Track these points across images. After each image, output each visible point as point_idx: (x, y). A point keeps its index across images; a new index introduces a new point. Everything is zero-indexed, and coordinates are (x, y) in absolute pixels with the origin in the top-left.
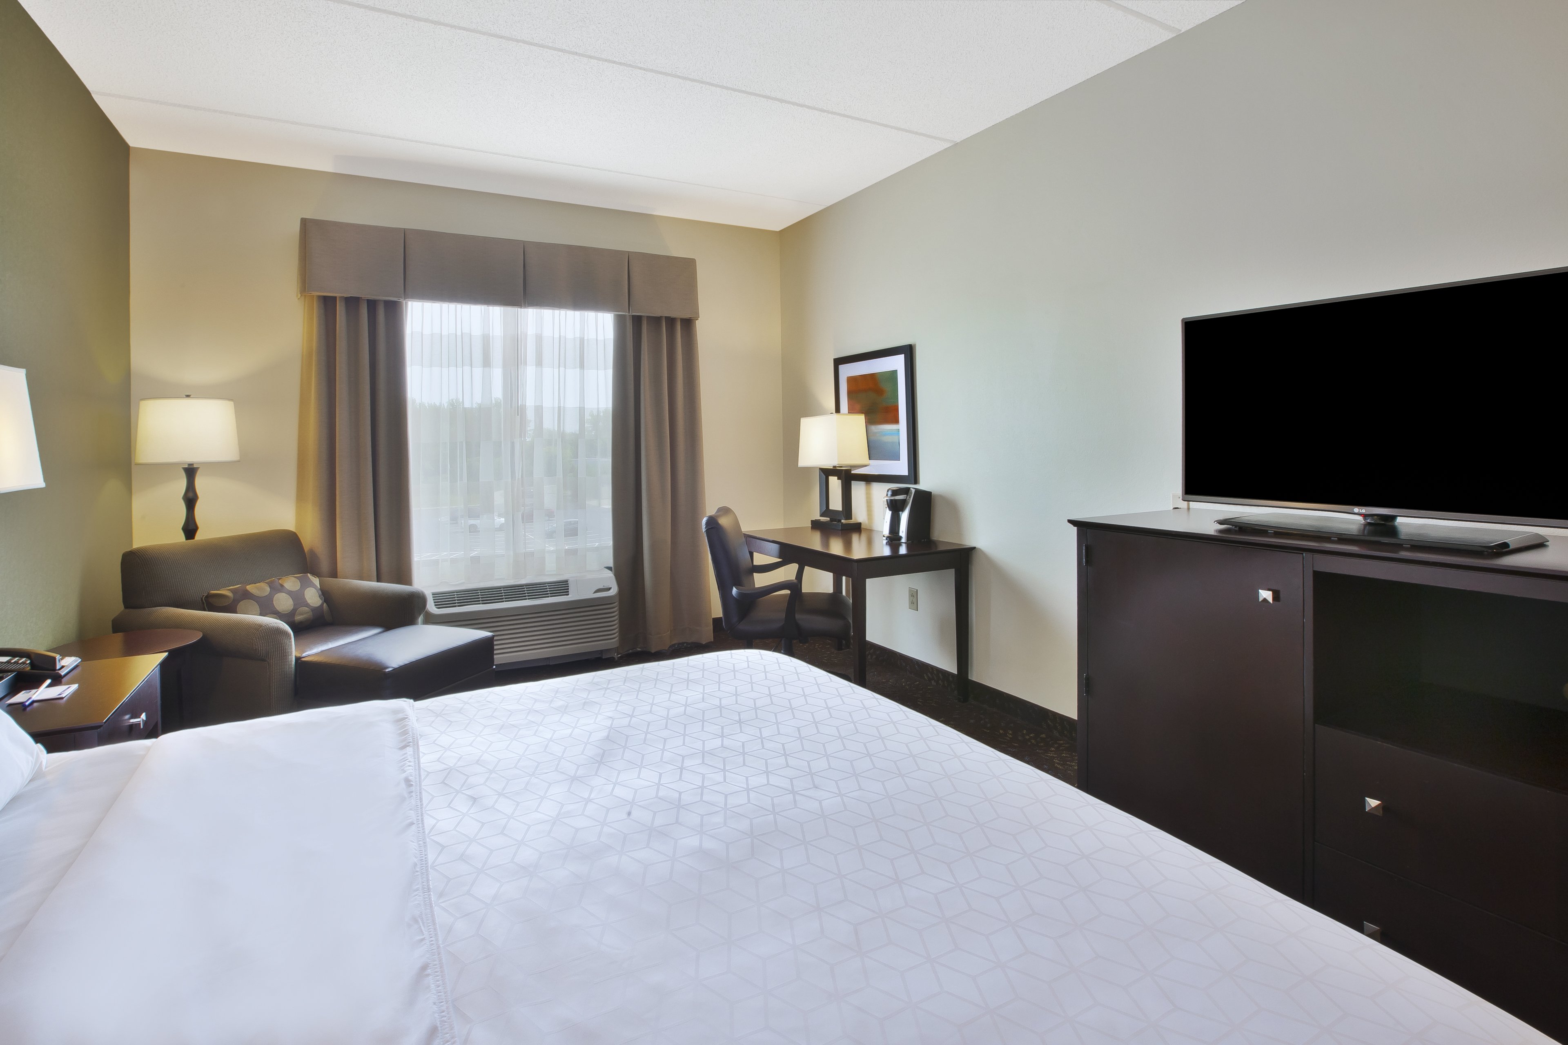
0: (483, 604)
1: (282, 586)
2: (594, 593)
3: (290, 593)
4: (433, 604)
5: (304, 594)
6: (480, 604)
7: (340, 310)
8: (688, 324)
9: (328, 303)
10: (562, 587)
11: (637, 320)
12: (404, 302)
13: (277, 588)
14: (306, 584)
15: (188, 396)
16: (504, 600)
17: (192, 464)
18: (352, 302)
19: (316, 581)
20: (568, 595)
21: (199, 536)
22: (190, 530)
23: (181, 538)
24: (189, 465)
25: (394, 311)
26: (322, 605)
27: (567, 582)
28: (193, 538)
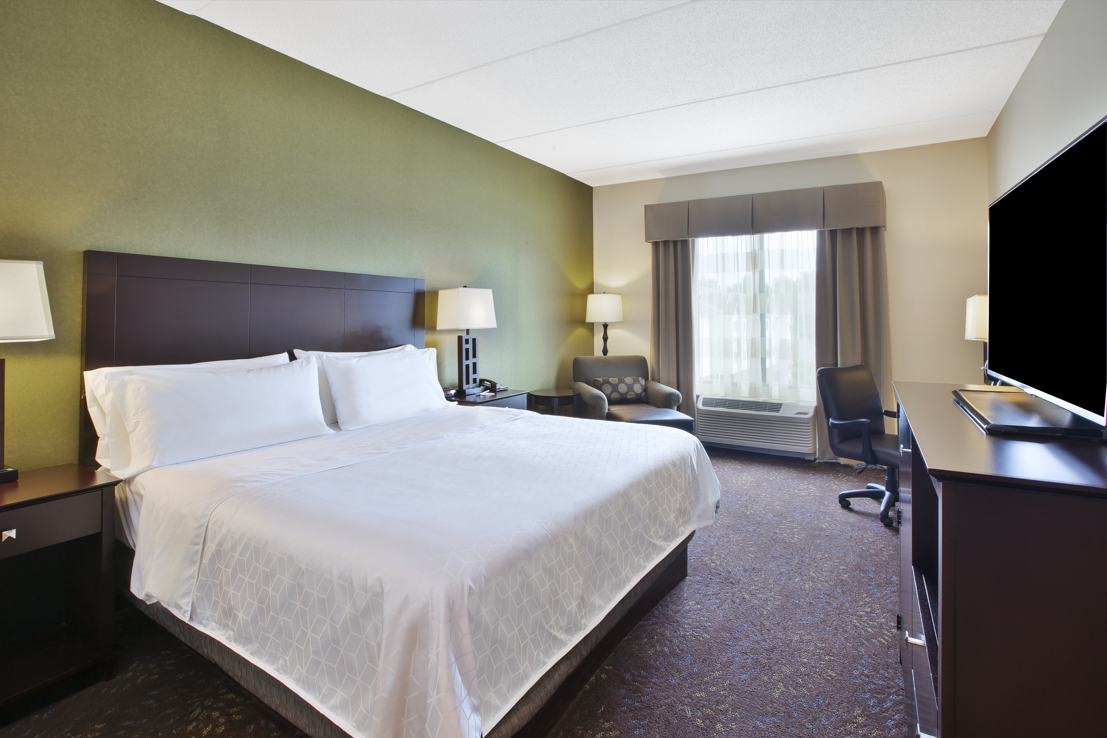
0: (727, 408)
1: (624, 381)
2: (795, 414)
3: (626, 384)
4: (702, 403)
5: (633, 386)
6: (726, 408)
7: (661, 247)
8: (876, 231)
9: (656, 245)
10: (776, 407)
11: (833, 233)
12: (690, 239)
13: (621, 381)
14: (636, 381)
15: (604, 293)
16: (753, 409)
17: (606, 323)
18: (666, 243)
19: (643, 382)
20: (778, 412)
21: (608, 354)
22: (605, 352)
23: (602, 354)
24: (605, 323)
25: (685, 244)
26: (642, 393)
27: (782, 404)
28: (606, 355)
